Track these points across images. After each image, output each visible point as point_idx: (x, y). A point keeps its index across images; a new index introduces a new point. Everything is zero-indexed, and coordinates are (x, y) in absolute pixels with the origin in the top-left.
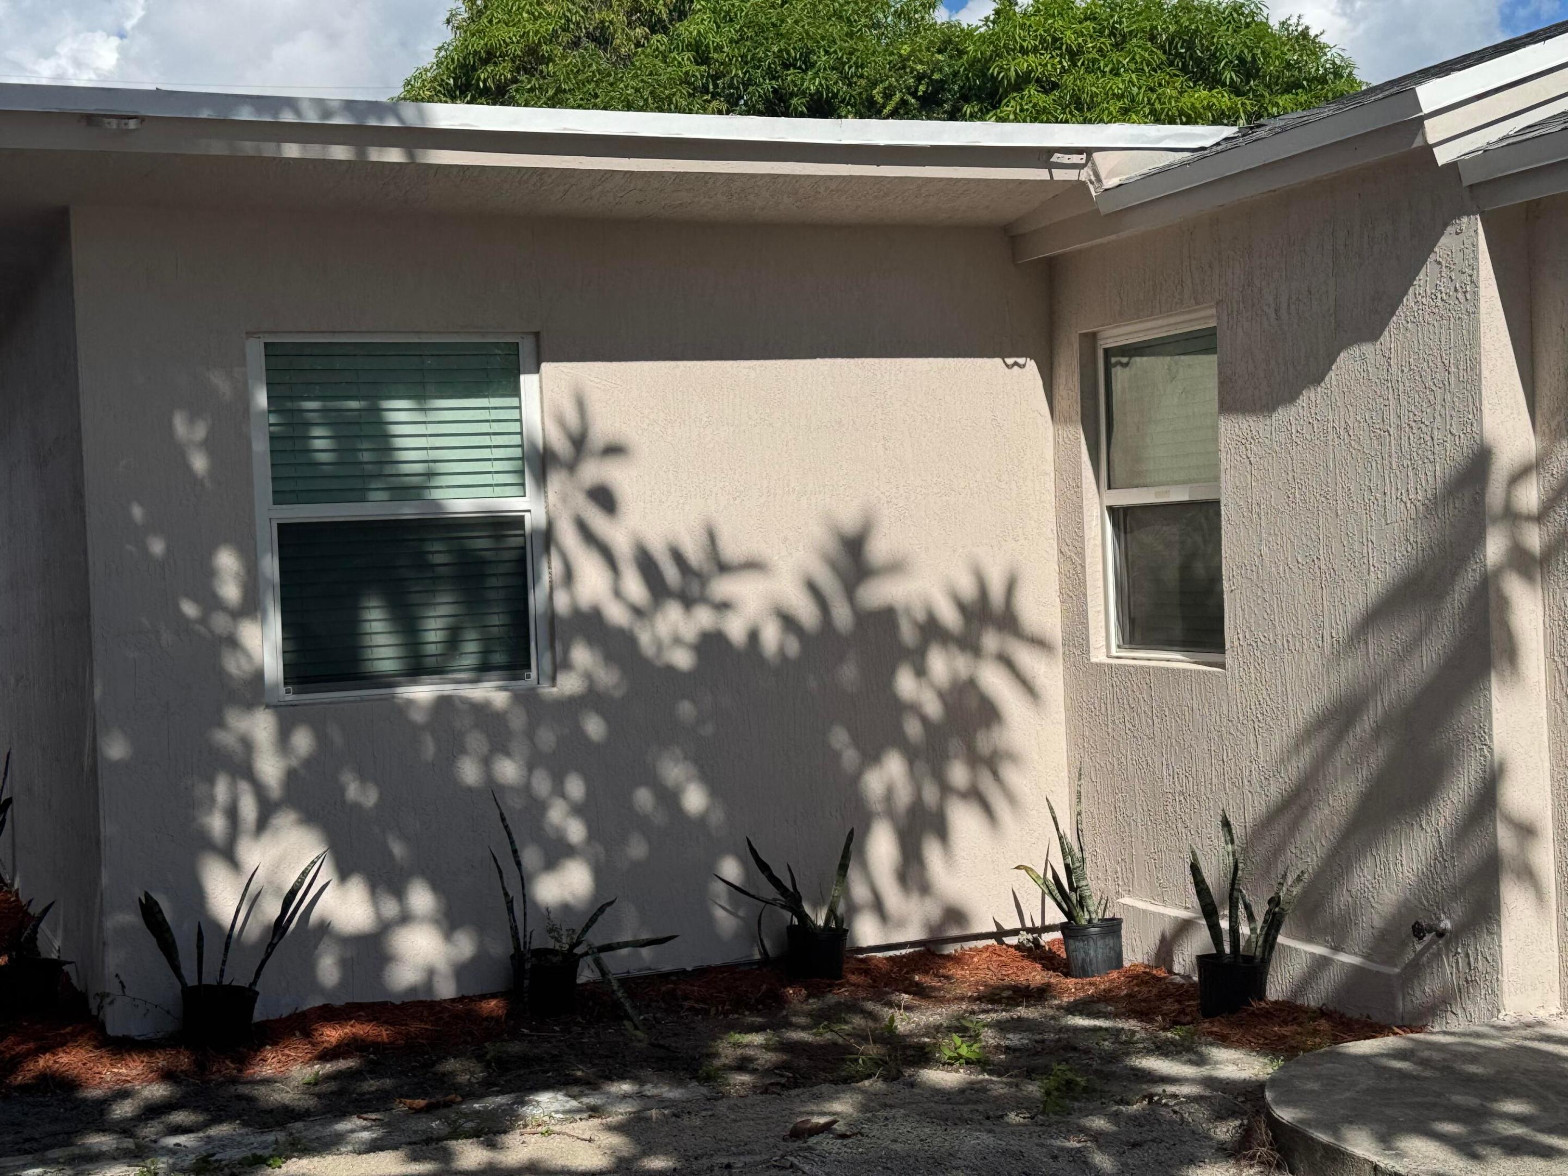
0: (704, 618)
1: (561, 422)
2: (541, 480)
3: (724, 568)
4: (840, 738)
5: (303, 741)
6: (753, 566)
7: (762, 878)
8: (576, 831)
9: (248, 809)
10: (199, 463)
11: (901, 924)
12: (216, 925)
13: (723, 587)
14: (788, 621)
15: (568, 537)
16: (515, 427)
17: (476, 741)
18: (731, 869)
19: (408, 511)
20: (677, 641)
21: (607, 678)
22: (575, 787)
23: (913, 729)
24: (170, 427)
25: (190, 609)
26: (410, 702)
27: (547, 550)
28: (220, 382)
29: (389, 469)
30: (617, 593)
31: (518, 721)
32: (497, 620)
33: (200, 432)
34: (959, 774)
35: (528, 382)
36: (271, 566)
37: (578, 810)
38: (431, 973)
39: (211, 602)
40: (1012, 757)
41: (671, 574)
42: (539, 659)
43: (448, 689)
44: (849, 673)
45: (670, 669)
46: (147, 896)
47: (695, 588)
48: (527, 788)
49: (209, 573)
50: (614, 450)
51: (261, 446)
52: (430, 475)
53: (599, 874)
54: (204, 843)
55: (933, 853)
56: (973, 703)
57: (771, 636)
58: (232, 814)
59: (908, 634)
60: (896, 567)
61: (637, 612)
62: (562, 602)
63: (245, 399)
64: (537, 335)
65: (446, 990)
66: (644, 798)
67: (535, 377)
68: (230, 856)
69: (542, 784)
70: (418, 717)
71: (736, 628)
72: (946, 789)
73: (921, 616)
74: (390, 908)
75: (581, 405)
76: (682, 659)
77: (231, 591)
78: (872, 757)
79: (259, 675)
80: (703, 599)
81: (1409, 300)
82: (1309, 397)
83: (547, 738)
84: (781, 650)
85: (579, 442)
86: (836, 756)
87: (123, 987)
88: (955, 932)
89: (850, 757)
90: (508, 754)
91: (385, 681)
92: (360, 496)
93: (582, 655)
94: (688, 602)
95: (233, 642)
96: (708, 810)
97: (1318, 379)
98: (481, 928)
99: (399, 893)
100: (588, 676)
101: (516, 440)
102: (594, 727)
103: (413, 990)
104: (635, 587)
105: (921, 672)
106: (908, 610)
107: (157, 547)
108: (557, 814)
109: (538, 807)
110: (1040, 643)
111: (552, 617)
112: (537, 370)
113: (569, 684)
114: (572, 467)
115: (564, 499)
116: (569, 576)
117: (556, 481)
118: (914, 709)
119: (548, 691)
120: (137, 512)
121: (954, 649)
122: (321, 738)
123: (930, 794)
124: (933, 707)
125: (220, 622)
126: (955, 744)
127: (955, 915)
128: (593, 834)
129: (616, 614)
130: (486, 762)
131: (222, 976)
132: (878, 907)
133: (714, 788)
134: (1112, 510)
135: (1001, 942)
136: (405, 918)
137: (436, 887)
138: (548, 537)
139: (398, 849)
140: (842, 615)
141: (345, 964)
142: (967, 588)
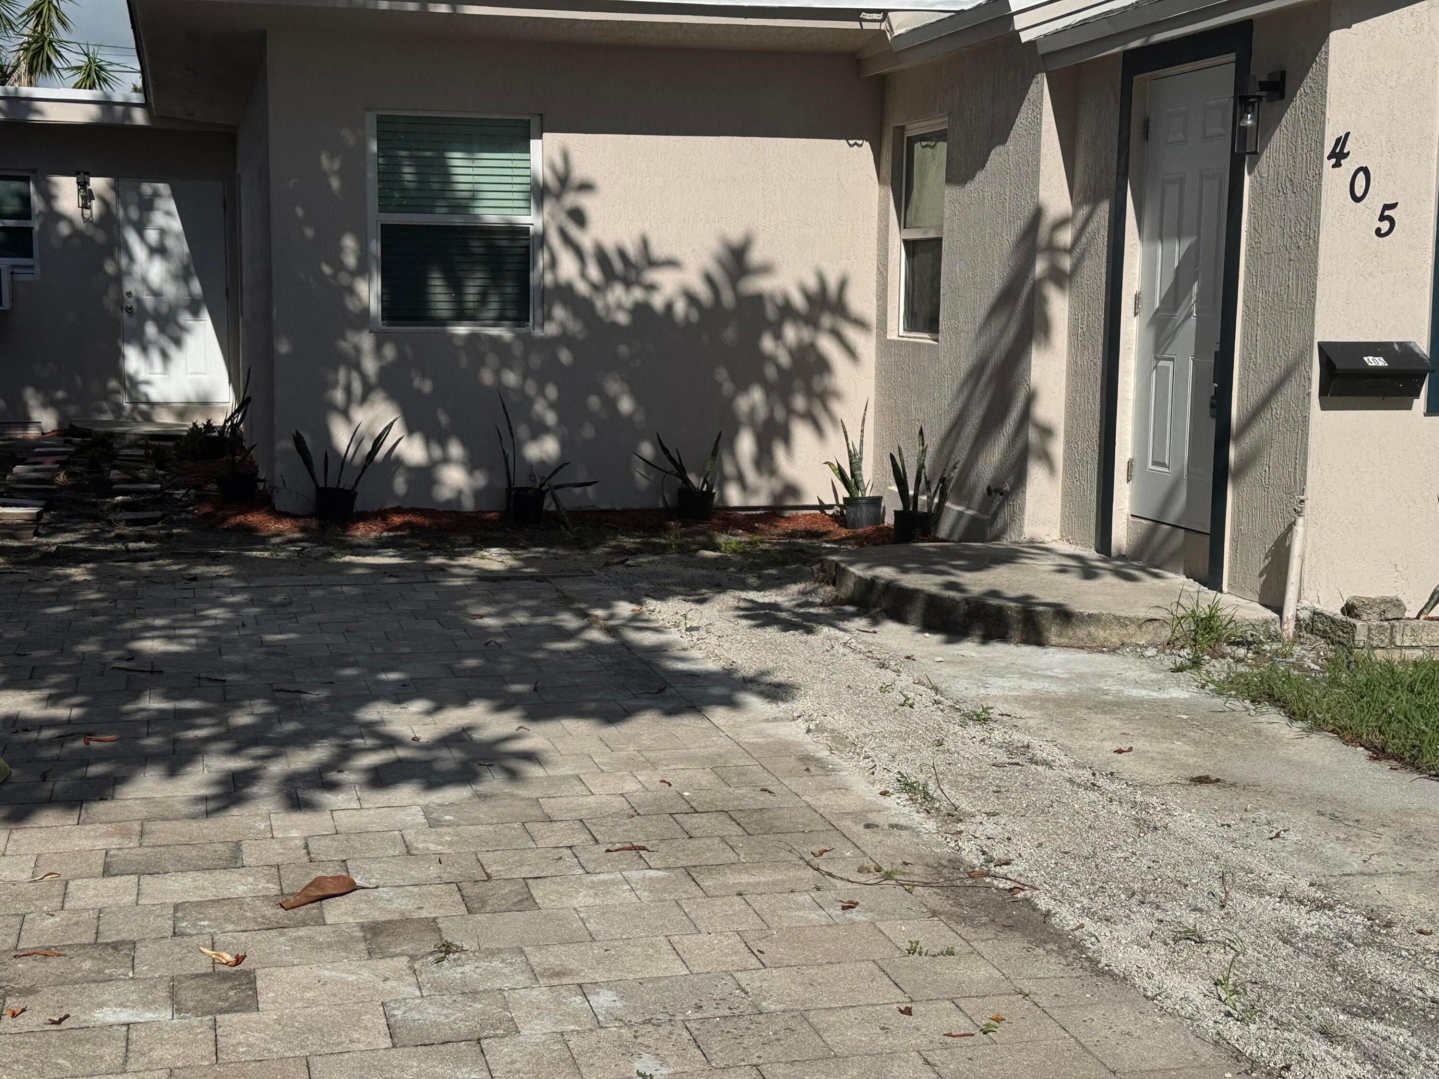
0: (638, 294)
1: (553, 168)
2: (540, 204)
3: (652, 263)
4: (722, 374)
5: (389, 352)
6: (671, 263)
7: (665, 457)
8: (551, 418)
9: (357, 387)
10: (335, 183)
11: (755, 492)
12: (336, 452)
13: (654, 276)
14: (691, 299)
15: (554, 239)
16: (526, 172)
17: (492, 359)
18: (647, 449)
19: (458, 220)
20: (620, 306)
21: (575, 327)
22: (552, 392)
23: (770, 372)
24: (319, 163)
25: (327, 270)
26: (454, 335)
27: (542, 247)
28: (348, 136)
29: (449, 194)
30: (583, 275)
31: (518, 350)
32: (510, 289)
33: (336, 165)
34: (799, 403)
35: (535, 144)
36: (375, 247)
37: (552, 406)
38: (460, 492)
39: (338, 266)
40: (837, 395)
41: (618, 265)
42: (535, 312)
43: (478, 329)
44: (730, 334)
45: (615, 325)
46: (297, 431)
47: (632, 276)
48: (521, 390)
49: (339, 249)
50: (586, 187)
51: (372, 175)
52: (473, 199)
53: (564, 444)
54: (332, 407)
55: (780, 453)
56: (812, 359)
57: (680, 307)
58: (348, 389)
59: (771, 313)
60: (765, 269)
61: (595, 287)
62: (548, 278)
63: (362, 147)
64: (541, 115)
65: (468, 504)
66: (594, 402)
67: (540, 141)
68: (345, 414)
69: (531, 388)
70: (458, 343)
71: (658, 301)
72: (790, 411)
73: (780, 301)
74: (437, 452)
75: (566, 157)
76: (622, 318)
77: (351, 260)
78: (743, 387)
79: (366, 310)
80: (639, 283)
81: (1018, 121)
82: (980, 176)
83: (535, 361)
84: (687, 316)
85: (564, 180)
86: (720, 385)
87: (285, 483)
88: (791, 502)
89: (728, 387)
90: (511, 368)
91: (442, 322)
92: (431, 209)
93: (559, 312)
94: (628, 284)
95: (351, 291)
96: (634, 412)
97: (982, 166)
98: (491, 471)
99: (443, 445)
100: (563, 325)
101: (527, 180)
102: (565, 356)
103: (448, 502)
104: (594, 272)
105: (778, 336)
106: (772, 298)
107: (309, 232)
108: (539, 407)
109: (528, 402)
110: (860, 324)
111: (543, 290)
112: (541, 138)
113: (551, 329)
114: (558, 196)
115: (553, 216)
116: (553, 263)
117: (548, 206)
118: (773, 359)
119: (538, 332)
120: (300, 212)
121: (801, 324)
122: (400, 351)
123: (780, 414)
124: (784, 359)
125: (344, 278)
126: (798, 384)
127: (792, 490)
128: (561, 420)
129: (582, 288)
130: (497, 373)
131: (339, 481)
132: (740, 479)
133: (638, 399)
134: (906, 242)
135: (823, 512)
136: (446, 460)
137: (465, 443)
138: (542, 239)
139: (443, 418)
140: (728, 297)
141: (409, 482)
142: (812, 283)
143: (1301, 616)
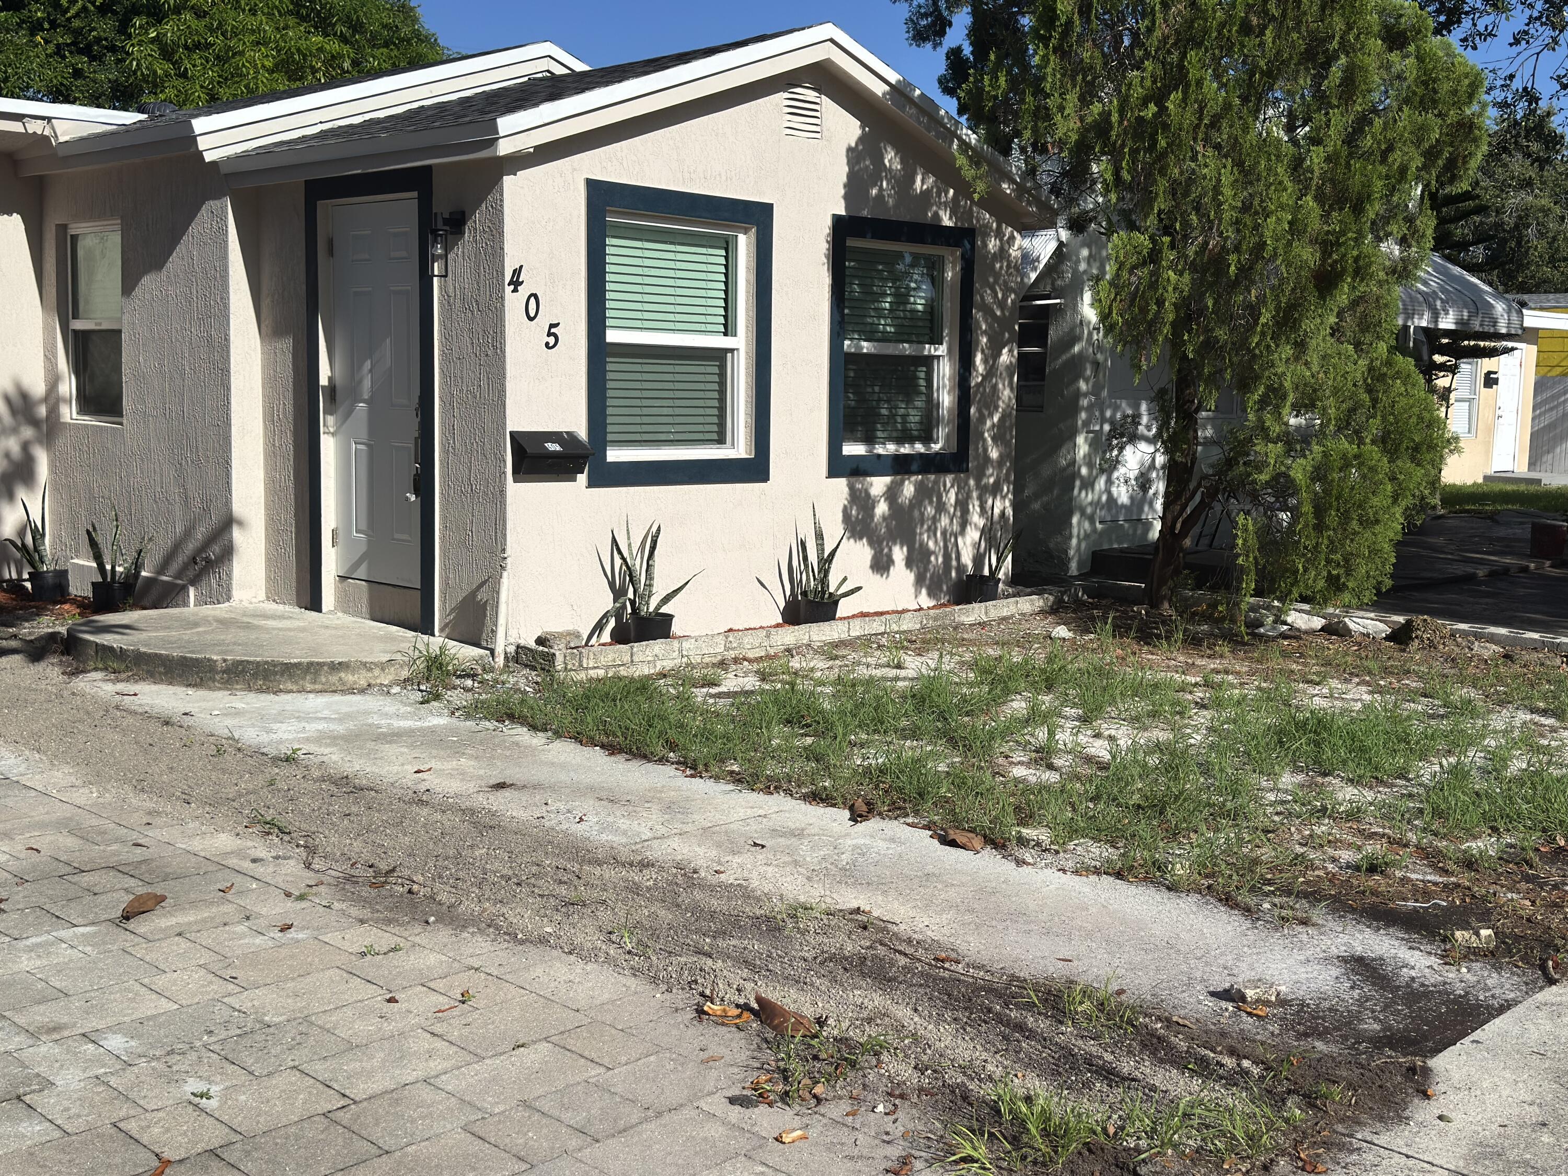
134: (75, 332)
143: (508, 650)
